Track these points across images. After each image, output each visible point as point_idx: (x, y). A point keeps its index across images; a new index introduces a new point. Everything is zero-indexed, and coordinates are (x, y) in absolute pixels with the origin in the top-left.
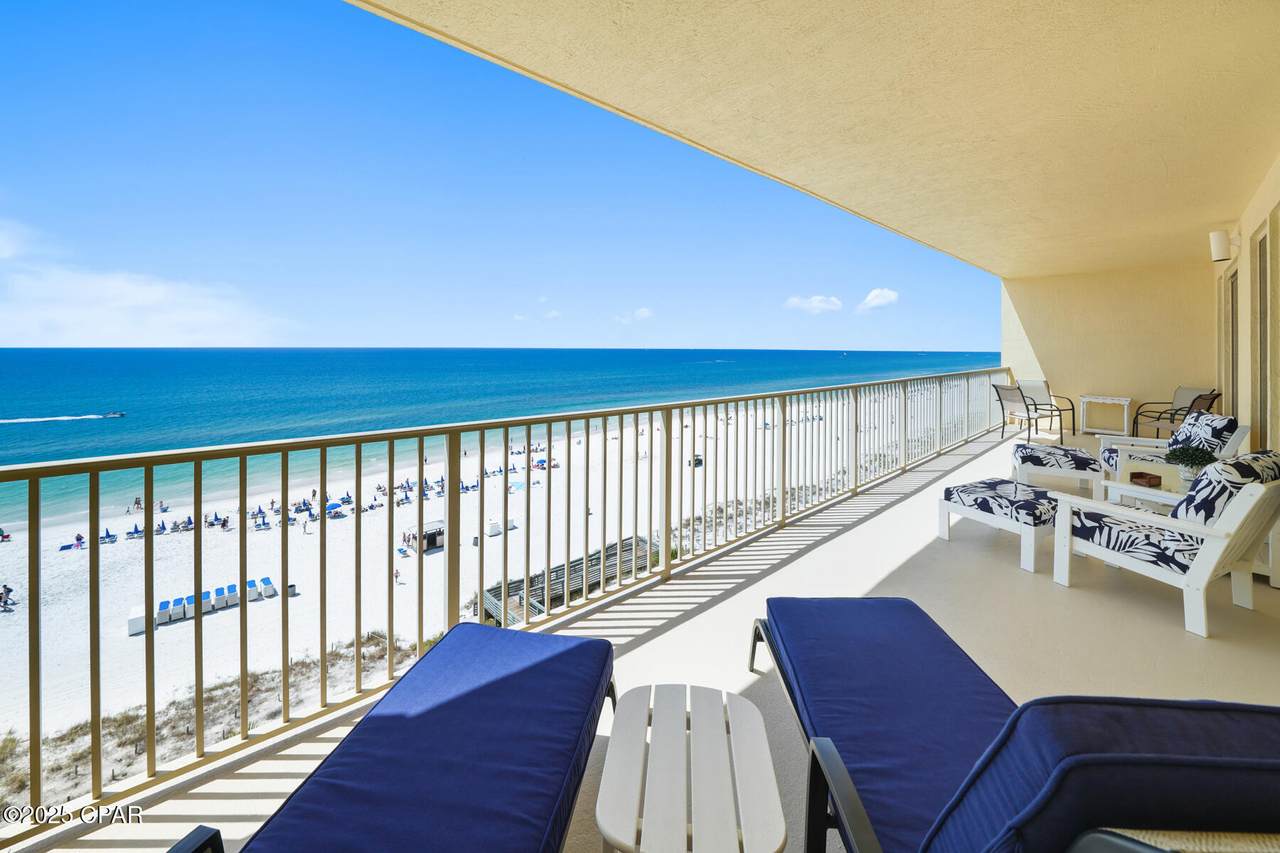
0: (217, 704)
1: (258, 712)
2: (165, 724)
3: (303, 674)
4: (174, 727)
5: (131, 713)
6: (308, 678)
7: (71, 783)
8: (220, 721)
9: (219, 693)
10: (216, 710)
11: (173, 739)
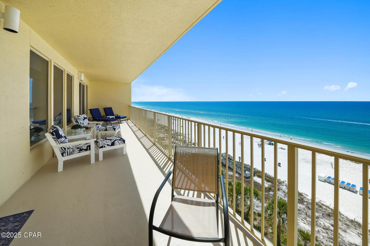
0: (322, 209)
1: (330, 221)
2: (307, 202)
3: (355, 226)
4: (307, 204)
5: (303, 194)
6: (356, 229)
7: (284, 196)
8: (319, 213)
9: (325, 207)
10: (320, 210)
11: (305, 206)
